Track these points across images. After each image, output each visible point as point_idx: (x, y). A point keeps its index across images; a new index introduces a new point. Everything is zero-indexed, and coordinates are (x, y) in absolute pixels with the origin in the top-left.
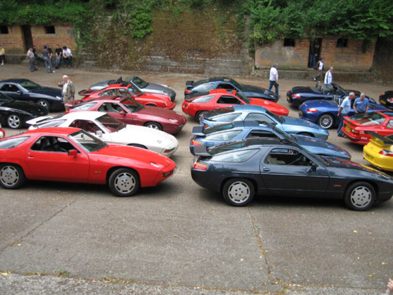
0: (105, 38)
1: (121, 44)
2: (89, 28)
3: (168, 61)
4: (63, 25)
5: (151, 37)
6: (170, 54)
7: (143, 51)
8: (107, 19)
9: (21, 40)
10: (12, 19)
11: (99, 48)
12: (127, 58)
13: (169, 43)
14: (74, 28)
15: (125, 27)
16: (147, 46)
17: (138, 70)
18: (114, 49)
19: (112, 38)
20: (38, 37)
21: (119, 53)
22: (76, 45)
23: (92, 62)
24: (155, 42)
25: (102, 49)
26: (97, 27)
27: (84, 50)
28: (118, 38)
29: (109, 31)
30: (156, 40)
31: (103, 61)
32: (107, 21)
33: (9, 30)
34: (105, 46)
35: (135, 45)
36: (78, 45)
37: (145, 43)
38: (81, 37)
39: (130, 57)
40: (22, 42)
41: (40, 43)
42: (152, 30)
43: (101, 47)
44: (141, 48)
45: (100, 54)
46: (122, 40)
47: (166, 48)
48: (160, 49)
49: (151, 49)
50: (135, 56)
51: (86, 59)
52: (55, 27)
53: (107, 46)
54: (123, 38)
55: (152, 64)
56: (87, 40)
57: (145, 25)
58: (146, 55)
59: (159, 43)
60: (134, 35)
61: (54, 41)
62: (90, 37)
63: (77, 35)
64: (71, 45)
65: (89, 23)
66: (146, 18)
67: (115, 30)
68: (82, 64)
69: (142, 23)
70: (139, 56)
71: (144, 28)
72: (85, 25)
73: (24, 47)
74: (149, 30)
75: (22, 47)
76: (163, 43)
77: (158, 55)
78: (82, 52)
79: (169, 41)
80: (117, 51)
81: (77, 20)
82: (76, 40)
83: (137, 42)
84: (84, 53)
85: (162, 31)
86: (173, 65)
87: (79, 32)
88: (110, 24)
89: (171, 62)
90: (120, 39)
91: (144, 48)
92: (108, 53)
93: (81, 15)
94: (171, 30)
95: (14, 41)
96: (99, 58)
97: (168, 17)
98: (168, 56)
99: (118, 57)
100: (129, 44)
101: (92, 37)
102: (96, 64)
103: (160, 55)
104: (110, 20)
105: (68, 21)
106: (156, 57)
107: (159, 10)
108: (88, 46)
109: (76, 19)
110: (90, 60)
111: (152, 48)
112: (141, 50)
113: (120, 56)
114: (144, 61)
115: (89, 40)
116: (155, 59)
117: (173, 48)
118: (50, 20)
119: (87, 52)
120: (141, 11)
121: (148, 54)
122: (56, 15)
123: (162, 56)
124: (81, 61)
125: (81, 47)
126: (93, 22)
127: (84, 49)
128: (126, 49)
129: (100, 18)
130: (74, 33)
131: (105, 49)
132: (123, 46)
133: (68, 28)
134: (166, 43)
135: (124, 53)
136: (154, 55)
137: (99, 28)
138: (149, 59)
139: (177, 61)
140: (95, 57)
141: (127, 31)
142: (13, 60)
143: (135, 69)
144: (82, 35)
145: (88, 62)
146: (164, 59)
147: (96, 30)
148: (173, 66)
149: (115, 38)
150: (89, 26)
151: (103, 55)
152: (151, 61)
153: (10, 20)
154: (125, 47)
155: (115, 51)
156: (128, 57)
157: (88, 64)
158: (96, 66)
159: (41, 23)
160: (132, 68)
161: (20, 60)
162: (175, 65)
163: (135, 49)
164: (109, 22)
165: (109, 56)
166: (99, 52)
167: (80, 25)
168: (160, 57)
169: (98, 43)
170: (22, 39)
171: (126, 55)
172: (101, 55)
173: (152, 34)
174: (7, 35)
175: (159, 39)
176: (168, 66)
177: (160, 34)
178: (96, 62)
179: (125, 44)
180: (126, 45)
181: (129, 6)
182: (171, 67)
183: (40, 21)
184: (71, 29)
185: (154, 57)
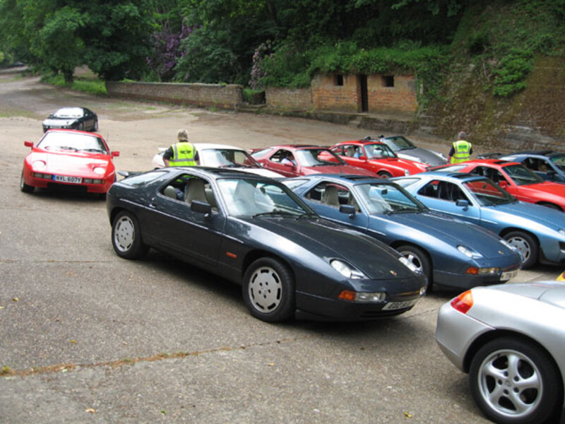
0: (457, 95)
1: (476, 105)
2: (440, 81)
3: (538, 135)
4: (403, 75)
5: (523, 97)
6: (544, 124)
7: (504, 117)
8: (467, 68)
9: (355, 93)
10: (347, 66)
11: (445, 110)
12: (478, 125)
13: (547, 106)
14: (416, 79)
15: (489, 80)
16: (512, 110)
17: (488, 145)
18: (464, 111)
19: (467, 95)
20: (374, 91)
21: (469, 117)
22: (417, 103)
23: (429, 129)
24: (525, 104)
25: (448, 111)
26: (451, 80)
27: (424, 111)
28: (475, 95)
29: (465, 86)
30: (529, 101)
31: (443, 129)
32: (465, 72)
33: (344, 80)
34: (453, 106)
35: (495, 107)
36: (420, 104)
37: (511, 104)
38: (424, 92)
39: (483, 124)
40: (356, 97)
41: (376, 99)
42: (526, 85)
43: (447, 108)
44: (502, 112)
45: (443, 117)
46: (478, 99)
47: (540, 114)
48: (529, 115)
49: (516, 115)
50: (490, 124)
51: (423, 124)
52: (395, 78)
53: (455, 108)
54: (481, 97)
55: (511, 138)
56: (432, 97)
57: (516, 76)
58: (506, 123)
59: (531, 107)
60: (496, 91)
61: (391, 97)
62: (438, 93)
63: (419, 90)
64: (411, 103)
65: (440, 74)
66: (519, 66)
67: (474, 84)
68: (416, 131)
69: (512, 73)
70: (496, 124)
71: (513, 81)
72: (432, 76)
73: (358, 103)
74: (519, 85)
75: (356, 104)
76: (538, 107)
77: (524, 125)
78: (421, 113)
79: (548, 103)
80: (467, 116)
81: (421, 67)
82: (418, 96)
83: (499, 103)
84: (423, 115)
85: (542, 88)
86: (543, 141)
87: (422, 85)
88: (469, 75)
89: (542, 137)
90: (477, 97)
91: (507, 113)
92: (454, 117)
93: (429, 61)
94: (557, 87)
95: (348, 95)
96: (440, 124)
97: (559, 66)
98: (539, 128)
99: (466, 123)
100: (487, 105)
101: (440, 93)
102: (434, 131)
103: (528, 125)
104: (471, 70)
105: (407, 68)
106: (521, 127)
107: (547, 55)
108: (432, 105)
109: (419, 65)
110: (428, 125)
111: (518, 113)
112: (502, 115)
113: (469, 123)
114: (500, 132)
115: (434, 97)
116: (517, 130)
117: (551, 115)
118: (387, 67)
119: (428, 114)
120: (517, 56)
121: (510, 122)
122: (394, 60)
123: (530, 127)
124: (416, 126)
125: (422, 106)
126: (447, 72)
127: (425, 109)
128: (481, 112)
129: (459, 67)
130: (416, 87)
131: (452, 111)
132: (477, 108)
133: (410, 79)
134: (543, 106)
135: (477, 118)
136: (519, 125)
137: (453, 81)
138: (509, 130)
139: (550, 136)
140: (436, 122)
141: (490, 85)
142: (340, 118)
143: (484, 143)
144: (426, 90)
145: (423, 128)
146: (532, 132)
147: (448, 83)
148: (542, 144)
149: (470, 96)
150: (440, 77)
151: (446, 119)
152: (511, 133)
153: (343, 67)
154: (480, 110)
155: (464, 115)
156: (480, 125)
157: (424, 130)
158: (433, 134)
159: (376, 71)
160: (480, 141)
161: (347, 120)
162: (546, 142)
163: (493, 114)
164: (469, 72)
165: (454, 122)
166: (443, 115)
167: (424, 75)
168: (526, 128)
169: (445, 103)
170: (357, 92)
171: (477, 122)
172: (444, 120)
173: (525, 92)
174: (342, 87)
175: (532, 100)
176: (533, 142)
177: (537, 92)
178: (434, 128)
179: (482, 105)
180: (482, 107)
181: (504, 49)
182: (538, 145)
183: (376, 69)
184: (413, 80)
185: (517, 127)
